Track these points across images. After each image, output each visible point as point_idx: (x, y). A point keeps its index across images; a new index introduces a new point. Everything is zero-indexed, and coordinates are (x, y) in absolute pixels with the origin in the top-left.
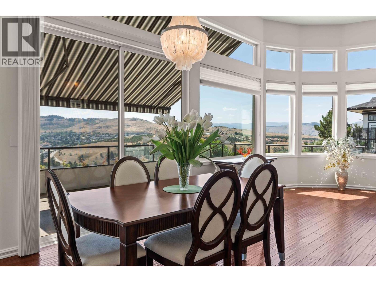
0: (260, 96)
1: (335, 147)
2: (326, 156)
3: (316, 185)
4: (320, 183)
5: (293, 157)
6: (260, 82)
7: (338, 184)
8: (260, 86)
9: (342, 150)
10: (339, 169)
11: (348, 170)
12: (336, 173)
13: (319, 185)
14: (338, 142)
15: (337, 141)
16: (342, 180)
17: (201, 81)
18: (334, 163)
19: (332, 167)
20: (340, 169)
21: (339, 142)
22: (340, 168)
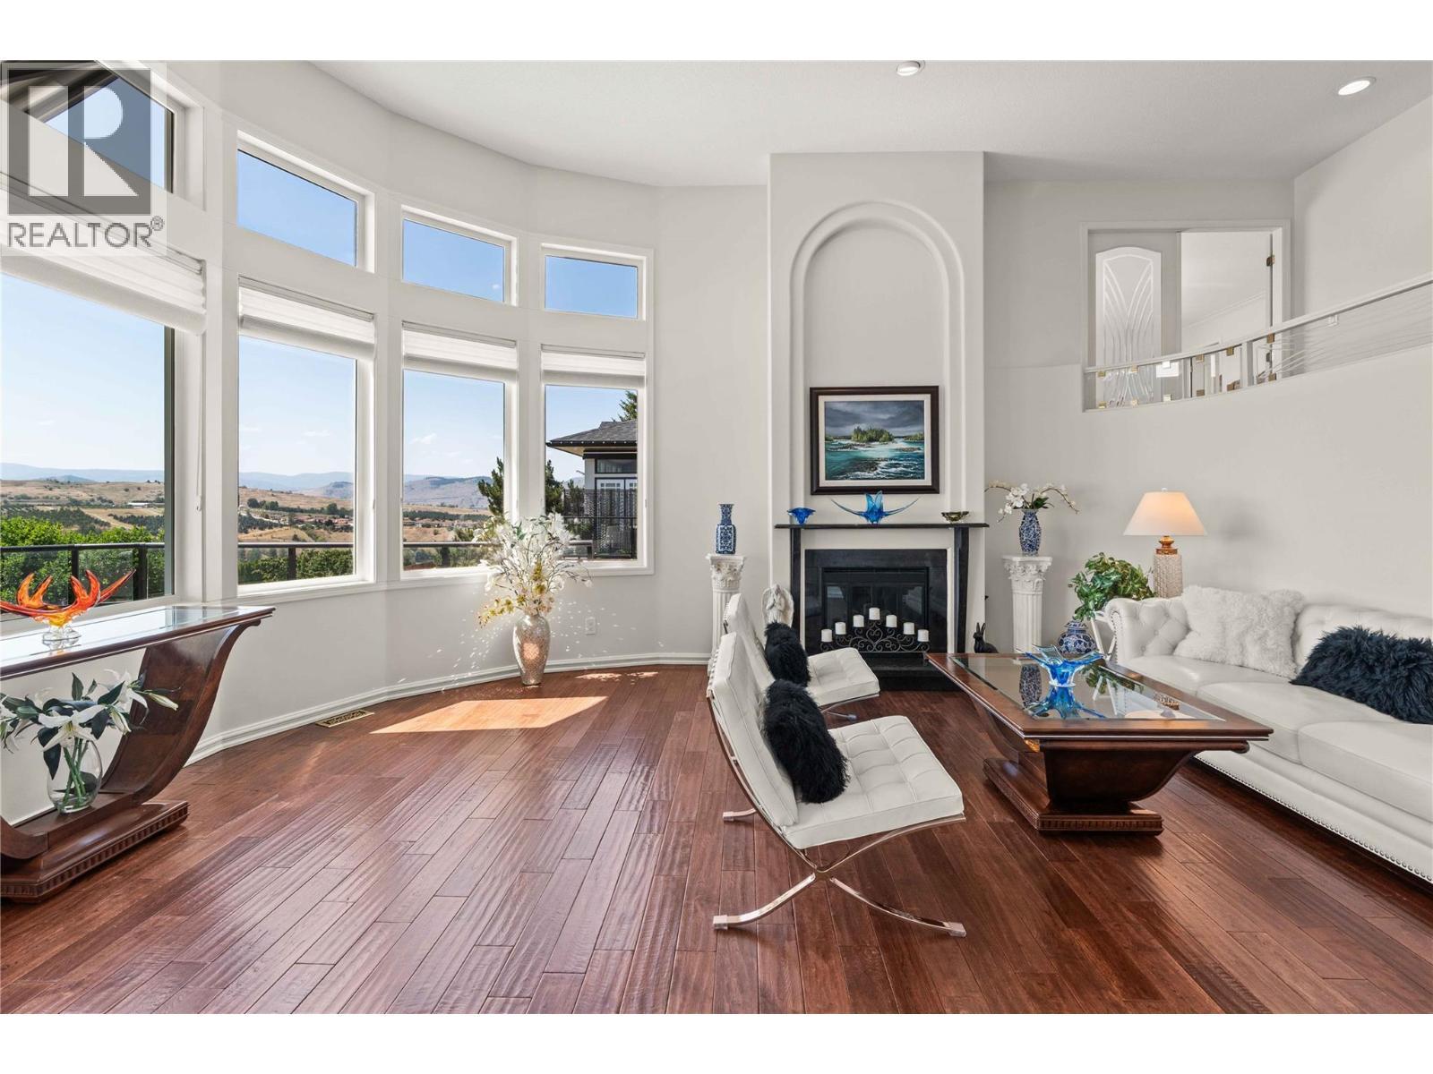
0: (204, 335)
1: (512, 546)
2: (486, 577)
3: (455, 679)
4: (468, 669)
5: (366, 589)
6: (202, 272)
7: (521, 666)
8: (204, 292)
9: (531, 555)
10: (524, 617)
11: (549, 617)
12: (516, 632)
13: (465, 677)
14: (519, 530)
15: (518, 528)
16: (532, 651)
18: (508, 598)
19: (502, 611)
20: (528, 617)
21: (523, 531)
22: (526, 613)
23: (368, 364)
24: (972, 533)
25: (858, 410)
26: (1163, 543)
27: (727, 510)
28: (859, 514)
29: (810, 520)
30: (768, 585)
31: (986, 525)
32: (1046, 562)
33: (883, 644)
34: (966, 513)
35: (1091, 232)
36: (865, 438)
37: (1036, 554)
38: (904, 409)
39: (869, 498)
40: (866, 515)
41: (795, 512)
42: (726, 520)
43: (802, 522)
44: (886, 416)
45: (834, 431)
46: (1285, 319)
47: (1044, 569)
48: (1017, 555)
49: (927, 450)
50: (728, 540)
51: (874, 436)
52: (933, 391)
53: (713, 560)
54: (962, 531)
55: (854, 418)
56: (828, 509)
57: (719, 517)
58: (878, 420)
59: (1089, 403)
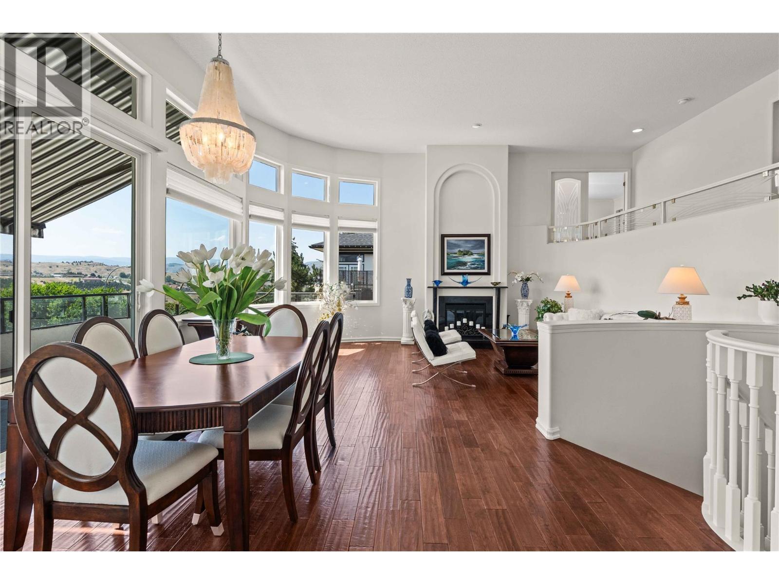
0: (242, 223)
1: (329, 294)
6: (242, 202)
8: (242, 208)
9: (336, 297)
15: (330, 287)
17: (168, 191)
18: (327, 313)
19: (325, 318)
21: (333, 288)
23: (281, 227)
24: (501, 290)
25: (460, 243)
26: (567, 294)
27: (409, 281)
28: (459, 283)
29: (441, 285)
30: (424, 310)
31: (507, 287)
32: (530, 301)
33: (468, 332)
34: (500, 283)
35: (552, 173)
36: (462, 254)
37: (527, 299)
38: (477, 243)
39: (463, 277)
40: (462, 283)
41: (435, 282)
42: (409, 285)
43: (438, 285)
44: (470, 246)
45: (450, 251)
46: (628, 209)
47: (529, 304)
48: (519, 299)
49: (486, 259)
50: (409, 292)
51: (465, 252)
52: (489, 236)
53: (404, 300)
54: (498, 289)
55: (458, 246)
56: (447, 281)
57: (406, 283)
58: (466, 247)
59: (550, 241)
